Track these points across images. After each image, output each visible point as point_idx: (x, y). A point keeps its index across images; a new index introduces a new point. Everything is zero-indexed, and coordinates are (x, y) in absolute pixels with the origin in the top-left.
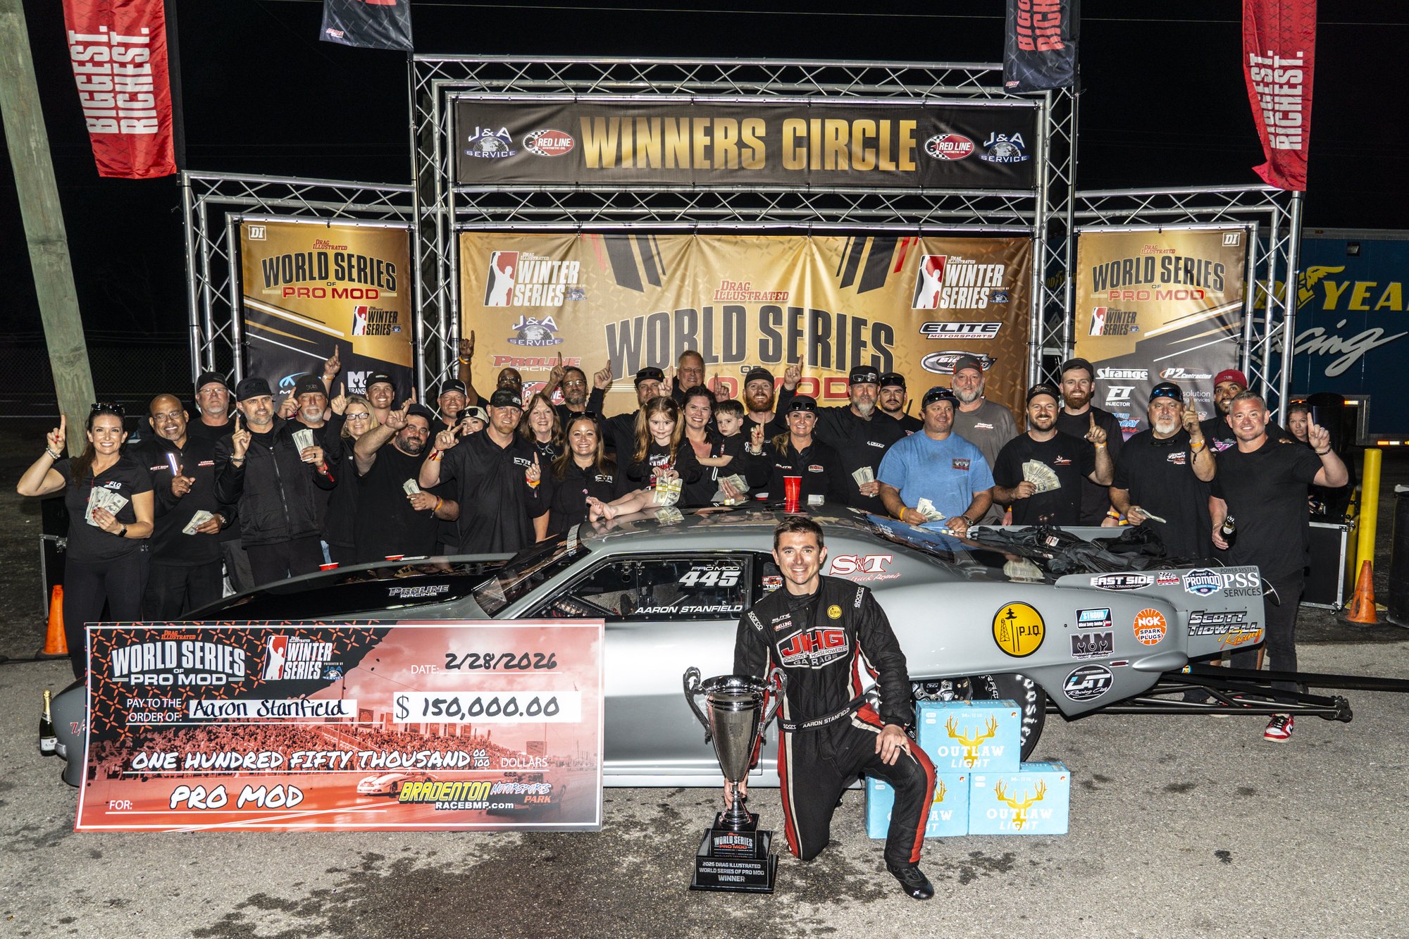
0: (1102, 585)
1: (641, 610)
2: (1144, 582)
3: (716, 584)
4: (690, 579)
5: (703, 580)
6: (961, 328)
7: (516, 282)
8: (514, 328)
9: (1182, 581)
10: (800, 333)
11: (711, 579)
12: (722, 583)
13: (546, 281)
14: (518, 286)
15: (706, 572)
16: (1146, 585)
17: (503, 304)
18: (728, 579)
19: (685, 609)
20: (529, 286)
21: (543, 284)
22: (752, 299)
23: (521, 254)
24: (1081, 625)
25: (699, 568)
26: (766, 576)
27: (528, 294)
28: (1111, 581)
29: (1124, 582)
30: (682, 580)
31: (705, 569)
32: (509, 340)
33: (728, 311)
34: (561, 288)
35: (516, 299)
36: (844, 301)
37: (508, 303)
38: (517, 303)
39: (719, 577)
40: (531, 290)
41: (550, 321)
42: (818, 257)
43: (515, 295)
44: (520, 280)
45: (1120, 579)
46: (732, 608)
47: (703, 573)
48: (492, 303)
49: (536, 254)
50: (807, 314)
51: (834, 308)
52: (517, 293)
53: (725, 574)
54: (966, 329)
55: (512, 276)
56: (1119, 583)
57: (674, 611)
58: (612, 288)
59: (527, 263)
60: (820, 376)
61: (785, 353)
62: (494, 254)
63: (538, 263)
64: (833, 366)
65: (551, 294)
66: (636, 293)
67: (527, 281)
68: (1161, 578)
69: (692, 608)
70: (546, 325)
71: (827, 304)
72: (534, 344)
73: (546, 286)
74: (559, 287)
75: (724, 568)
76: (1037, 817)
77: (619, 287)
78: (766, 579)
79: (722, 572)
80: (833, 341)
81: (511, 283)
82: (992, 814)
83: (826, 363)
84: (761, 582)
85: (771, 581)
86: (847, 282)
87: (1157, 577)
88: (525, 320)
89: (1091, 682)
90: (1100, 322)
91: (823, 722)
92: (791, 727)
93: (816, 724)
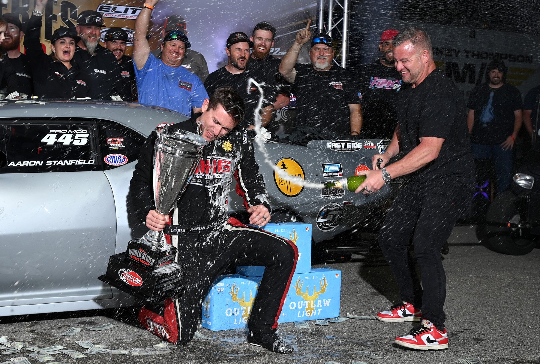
0: (334, 148)
1: (12, 164)
2: (357, 147)
3: (71, 143)
4: (50, 139)
5: (60, 140)
6: (126, 11)
9: (377, 148)
11: (66, 139)
12: (76, 143)
15: (62, 134)
16: (358, 149)
18: (80, 139)
19: (49, 163)
24: (326, 174)
25: (56, 131)
26: (110, 138)
28: (338, 145)
29: (346, 146)
30: (44, 140)
31: (60, 131)
39: (73, 138)
45: (343, 144)
46: (87, 162)
47: (59, 135)
53: (77, 136)
54: (130, 11)
56: (343, 147)
57: (41, 164)
68: (366, 145)
69: (55, 162)
75: (75, 131)
76: (321, 306)
78: (109, 140)
79: (74, 134)
82: (293, 305)
84: (106, 142)
85: (114, 141)
87: (363, 144)
89: (332, 217)
91: (206, 228)
92: (178, 231)
93: (201, 228)
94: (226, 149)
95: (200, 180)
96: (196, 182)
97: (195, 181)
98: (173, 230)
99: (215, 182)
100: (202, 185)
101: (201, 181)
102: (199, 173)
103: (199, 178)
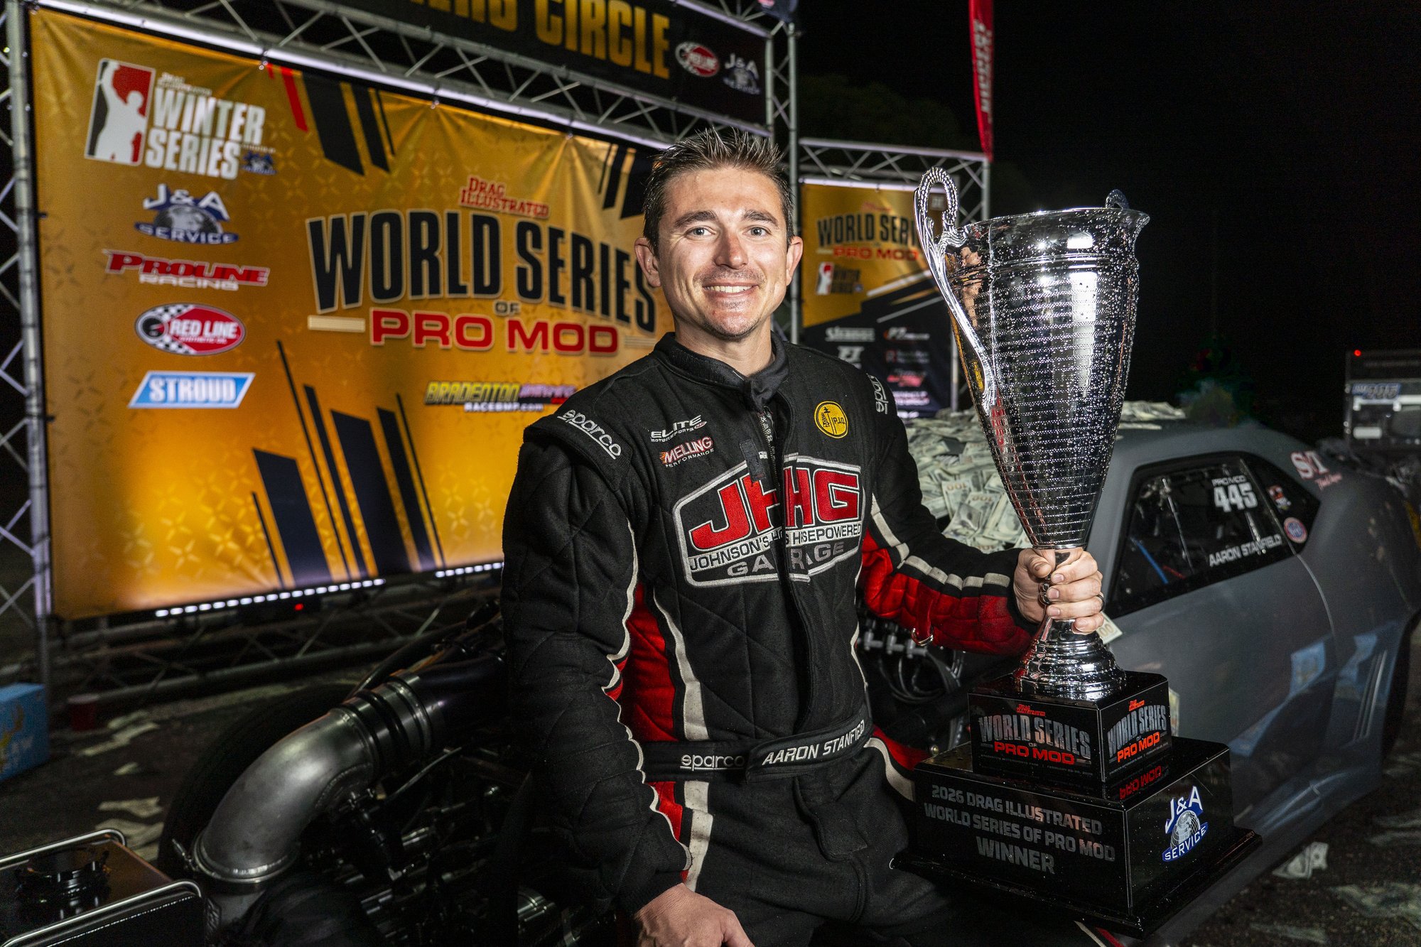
7: (151, 124)
8: (147, 204)
10: (561, 263)
13: (207, 131)
14: (154, 133)
17: (125, 157)
20: (175, 136)
21: (200, 136)
22: (507, 210)
23: (159, 75)
27: (173, 149)
32: (137, 226)
33: (479, 221)
34: (232, 149)
35: (150, 154)
36: (607, 226)
37: (135, 158)
38: (153, 160)
40: (179, 143)
41: (214, 201)
42: (578, 164)
43: (148, 147)
44: (159, 121)
47: (1225, 489)
48: (102, 154)
49: (187, 82)
50: (568, 237)
51: (598, 236)
52: (152, 142)
55: (142, 111)
58: (317, 162)
59: (170, 93)
60: (585, 322)
61: (546, 288)
62: (105, 65)
63: (191, 98)
64: (598, 310)
65: (216, 156)
66: (353, 176)
67: (172, 124)
70: (208, 208)
71: (589, 227)
72: (186, 238)
73: (206, 141)
74: (229, 146)
77: (327, 162)
80: (596, 278)
81: (140, 124)
83: (590, 307)
86: (609, 202)
88: (169, 194)
90: (826, 279)
91: (821, 750)
92: (711, 763)
93: (802, 753)
94: (829, 429)
95: (763, 558)
96: (750, 573)
97: (745, 570)
98: (687, 762)
99: (812, 557)
100: (774, 577)
101: (768, 565)
102: (754, 535)
103: (756, 552)
